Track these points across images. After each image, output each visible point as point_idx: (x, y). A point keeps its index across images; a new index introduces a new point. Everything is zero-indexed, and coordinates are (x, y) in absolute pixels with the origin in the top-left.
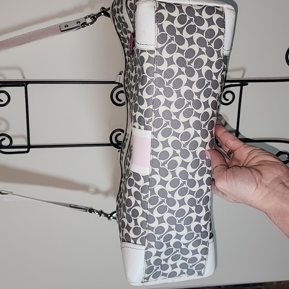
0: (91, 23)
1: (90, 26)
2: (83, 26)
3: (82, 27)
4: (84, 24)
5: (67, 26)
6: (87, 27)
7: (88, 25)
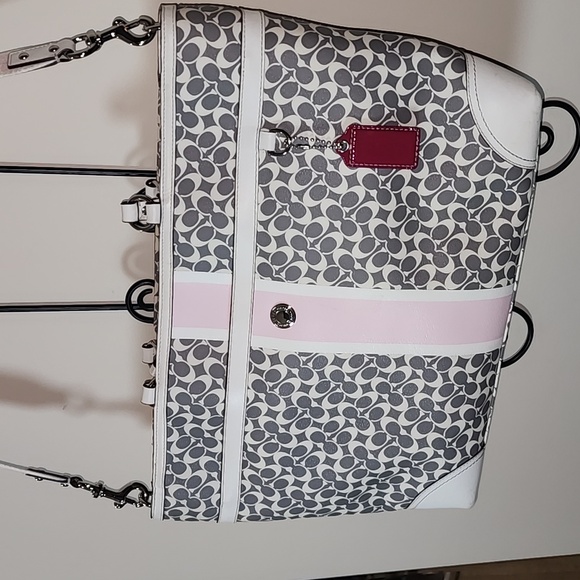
0: (88, 53)
1: (84, 59)
2: (63, 57)
3: (62, 60)
4: (68, 55)
5: (26, 57)
6: (74, 61)
7: (78, 56)
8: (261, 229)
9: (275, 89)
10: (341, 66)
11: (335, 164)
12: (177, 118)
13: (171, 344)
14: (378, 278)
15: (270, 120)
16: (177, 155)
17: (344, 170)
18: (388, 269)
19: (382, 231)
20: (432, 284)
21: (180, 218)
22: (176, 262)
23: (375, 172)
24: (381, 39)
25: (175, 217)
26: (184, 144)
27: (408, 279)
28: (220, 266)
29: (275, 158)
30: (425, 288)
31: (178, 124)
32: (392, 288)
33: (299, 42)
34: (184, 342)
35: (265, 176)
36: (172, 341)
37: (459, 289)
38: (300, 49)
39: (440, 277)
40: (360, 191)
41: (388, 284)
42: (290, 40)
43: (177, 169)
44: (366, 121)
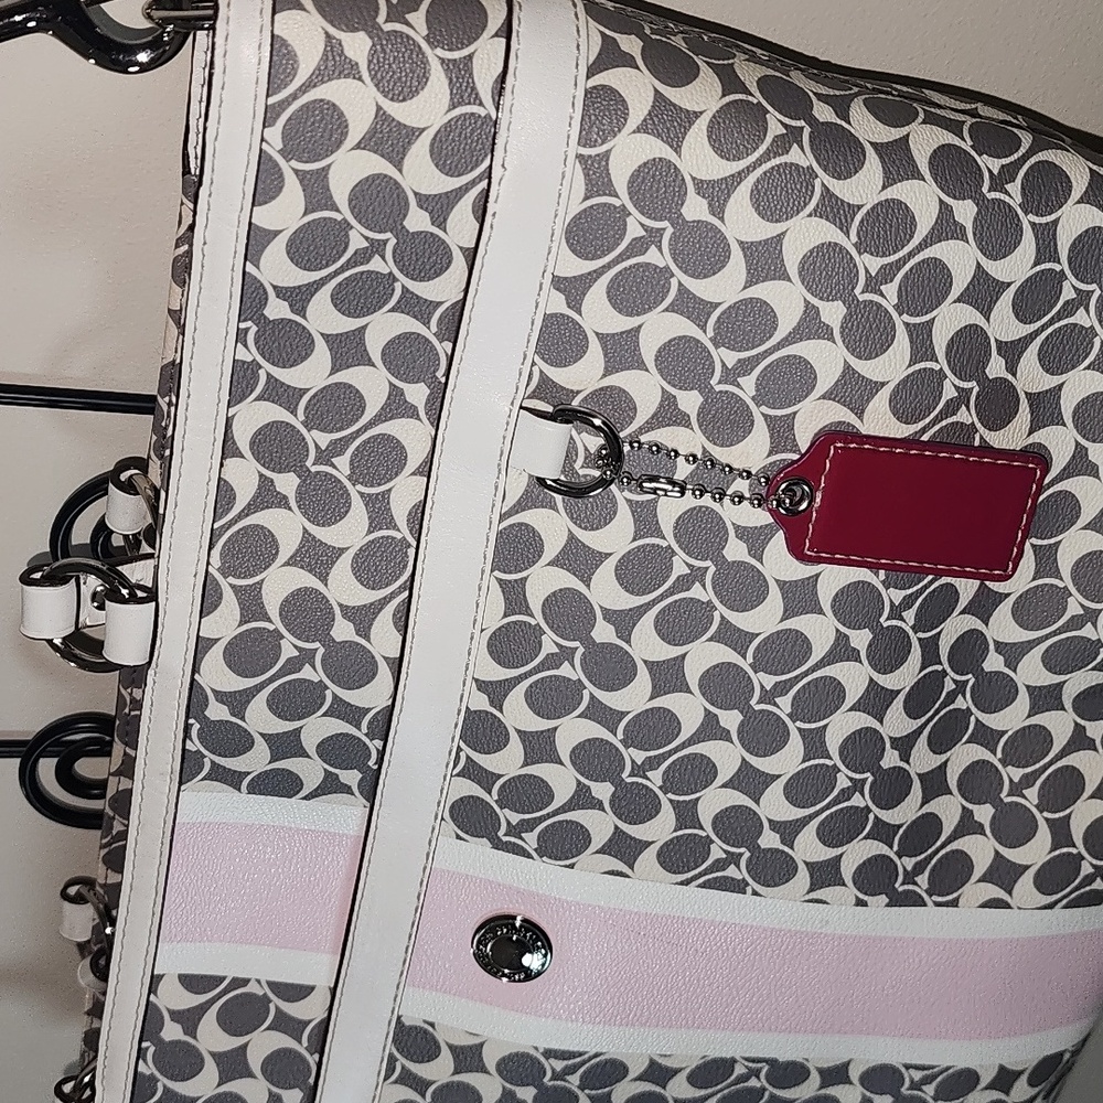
8: (481, 702)
9: (589, 279)
10: (827, 232)
11: (755, 539)
12: (241, 336)
13: (152, 990)
14: (825, 875)
15: (560, 376)
16: (229, 449)
17: (779, 562)
18: (858, 852)
19: (863, 747)
20: (976, 891)
21: (218, 650)
22: (189, 767)
23: (876, 579)
24: (967, 145)
25: (202, 646)
26: (255, 415)
27: (910, 877)
28: (330, 786)
29: (558, 498)
30: (954, 903)
31: (243, 355)
32: (860, 903)
33: (698, 134)
34: (191, 982)
35: (515, 549)
36: (155, 981)
37: (1050, 906)
38: (698, 158)
39: (1005, 874)
40: (820, 630)
41: (850, 892)
42: (668, 122)
43: (225, 493)
44: (880, 421)
